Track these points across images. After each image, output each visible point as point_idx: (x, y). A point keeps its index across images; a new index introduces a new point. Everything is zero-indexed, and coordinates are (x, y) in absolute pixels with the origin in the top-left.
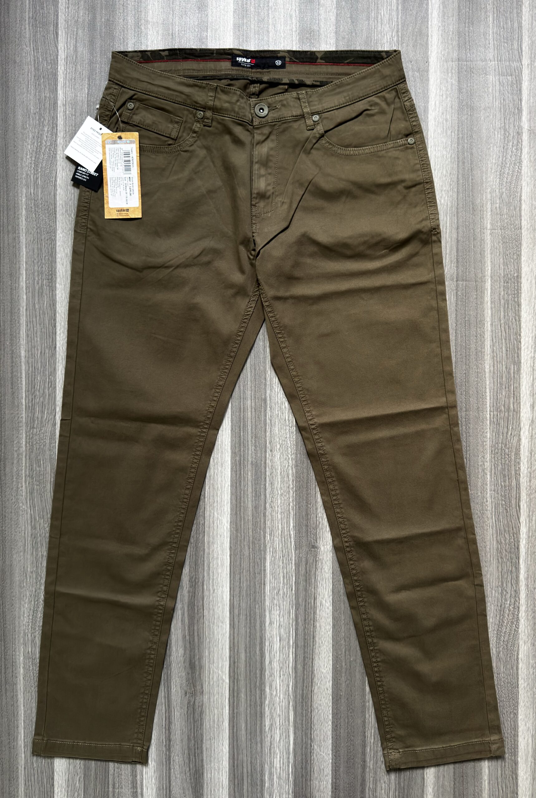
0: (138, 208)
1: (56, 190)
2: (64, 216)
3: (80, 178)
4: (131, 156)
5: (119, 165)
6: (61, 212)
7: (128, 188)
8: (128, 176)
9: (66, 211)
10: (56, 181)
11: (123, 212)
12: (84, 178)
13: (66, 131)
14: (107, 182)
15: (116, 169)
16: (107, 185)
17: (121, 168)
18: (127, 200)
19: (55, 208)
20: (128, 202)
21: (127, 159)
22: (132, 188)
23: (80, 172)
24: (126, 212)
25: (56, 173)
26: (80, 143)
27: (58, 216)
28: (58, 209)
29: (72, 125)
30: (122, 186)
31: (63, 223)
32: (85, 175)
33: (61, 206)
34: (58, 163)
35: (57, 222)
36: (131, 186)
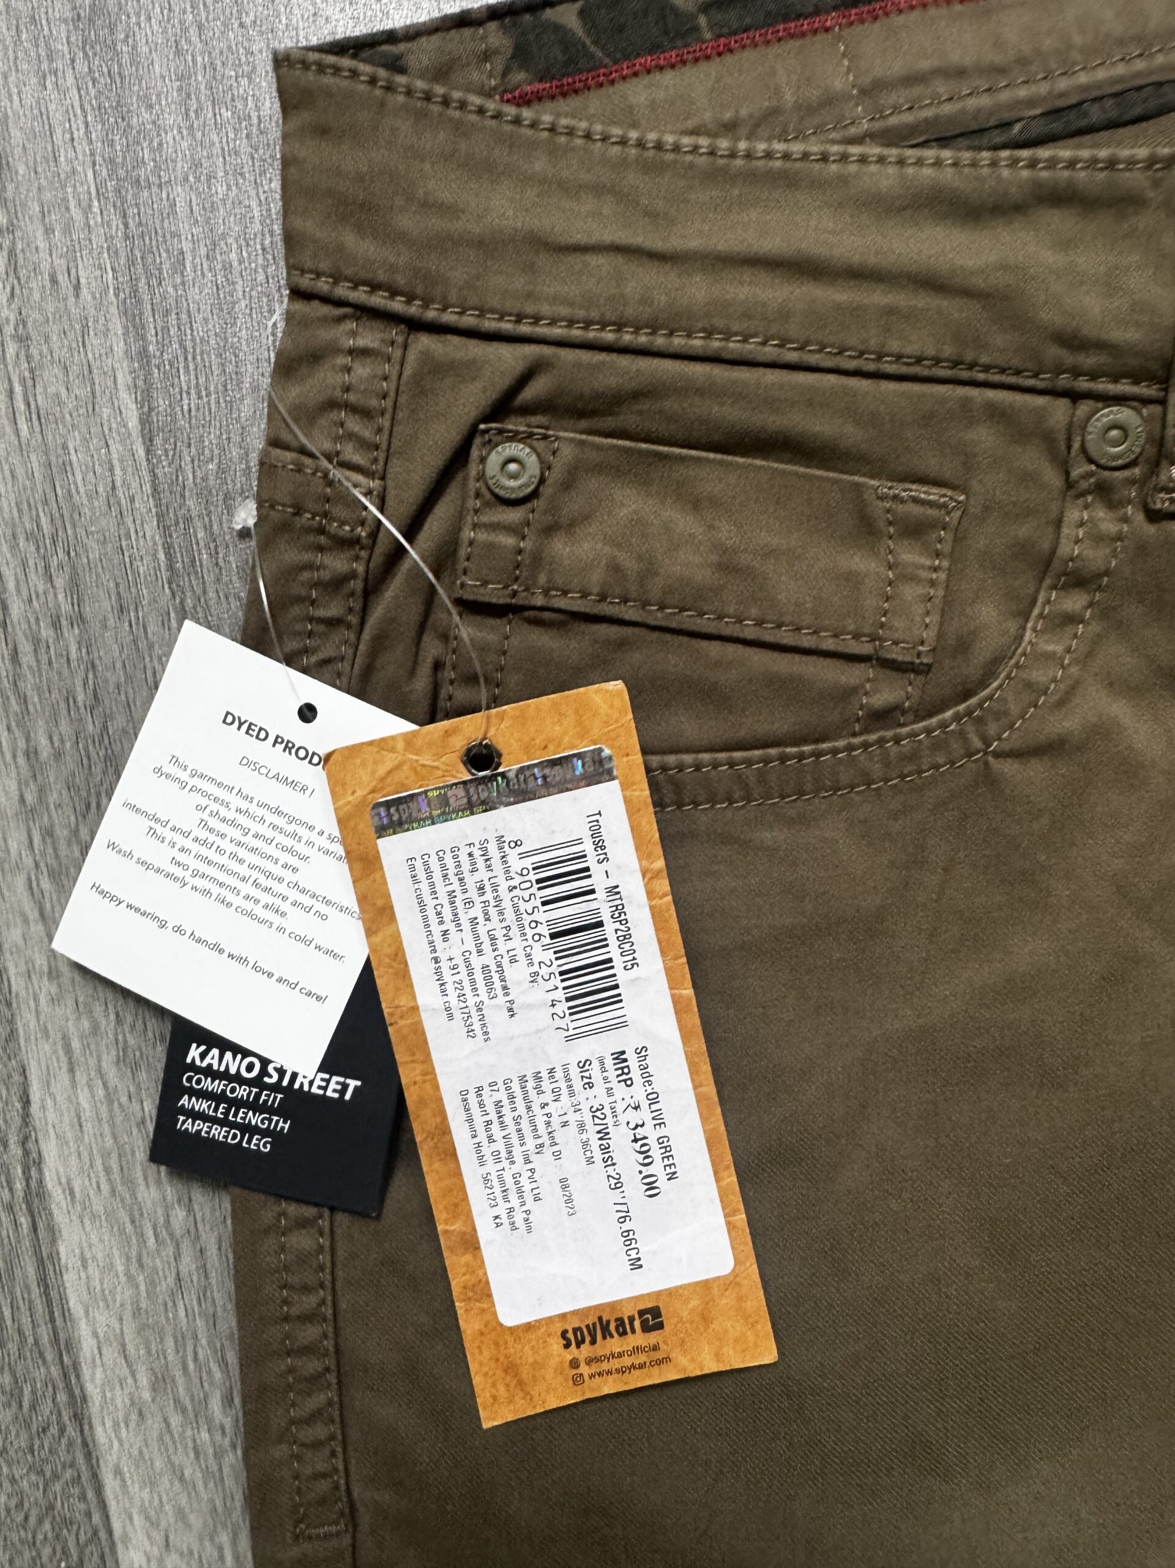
0: (728, 1283)
1: (52, 1230)
2: (154, 1425)
3: (218, 1133)
4: (598, 880)
5: (517, 974)
6: (121, 1399)
7: (621, 1138)
8: (602, 1046)
9: (161, 1382)
10: (33, 1162)
11: (615, 1344)
12: (248, 1129)
13: (31, 754)
14: (444, 1130)
15: (496, 1015)
16: (450, 1154)
17: (539, 994)
18: (628, 1237)
19: (70, 1373)
20: (645, 1247)
21: (569, 912)
22: (651, 1133)
23: (208, 1084)
24: (639, 1339)
25: (26, 1102)
26: (161, 856)
27: (102, 1435)
28: (93, 1383)
29: (69, 697)
30: (568, 1138)
31: (151, 1483)
32: (254, 1106)
33: (111, 1354)
34: (27, 1021)
35: (110, 1485)
36: (645, 1115)
